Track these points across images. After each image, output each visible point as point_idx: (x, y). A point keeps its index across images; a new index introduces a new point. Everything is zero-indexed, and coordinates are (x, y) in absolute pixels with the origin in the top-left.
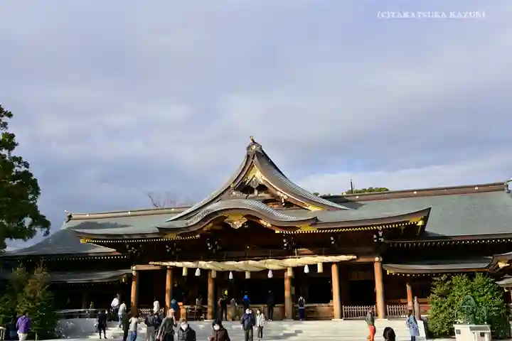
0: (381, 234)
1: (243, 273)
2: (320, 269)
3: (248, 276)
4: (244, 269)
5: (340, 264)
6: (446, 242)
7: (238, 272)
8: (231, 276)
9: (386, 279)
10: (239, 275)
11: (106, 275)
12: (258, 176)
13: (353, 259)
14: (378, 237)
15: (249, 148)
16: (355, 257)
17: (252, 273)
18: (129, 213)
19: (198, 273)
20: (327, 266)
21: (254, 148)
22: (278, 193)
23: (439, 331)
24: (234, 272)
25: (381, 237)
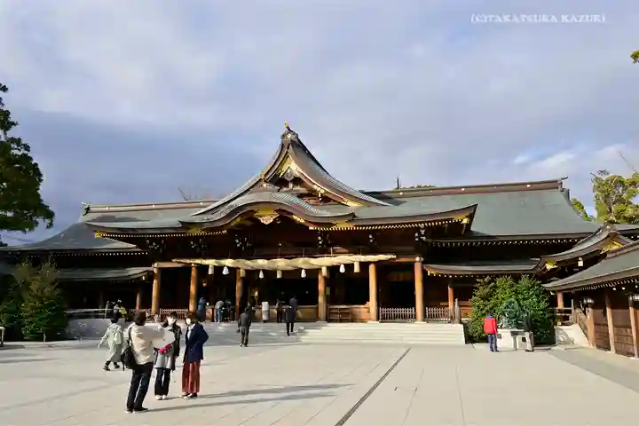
0: (423, 232)
1: (275, 272)
2: (357, 269)
3: (279, 275)
4: (276, 268)
5: (378, 264)
6: (492, 242)
7: (269, 271)
8: (261, 276)
9: (427, 280)
10: (270, 274)
12: (293, 167)
13: (392, 259)
14: (420, 235)
15: (284, 136)
16: (394, 257)
17: (284, 272)
18: (154, 206)
19: (225, 272)
20: (364, 265)
21: (289, 136)
22: (315, 187)
23: (479, 335)
24: (264, 271)
25: (423, 236)
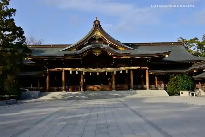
0: (150, 59)
1: (96, 73)
2: (127, 72)
3: (98, 74)
4: (97, 71)
5: (134, 70)
6: (172, 63)
7: (94, 73)
8: (91, 74)
10: (94, 74)
11: (34, 73)
12: (99, 34)
13: (139, 68)
14: (149, 60)
15: (95, 22)
16: (140, 68)
17: (100, 73)
18: (30, 46)
19: (77, 73)
20: (129, 71)
21: (97, 22)
22: (107, 42)
23: (172, 93)
24: (92, 73)
25: (150, 61)
